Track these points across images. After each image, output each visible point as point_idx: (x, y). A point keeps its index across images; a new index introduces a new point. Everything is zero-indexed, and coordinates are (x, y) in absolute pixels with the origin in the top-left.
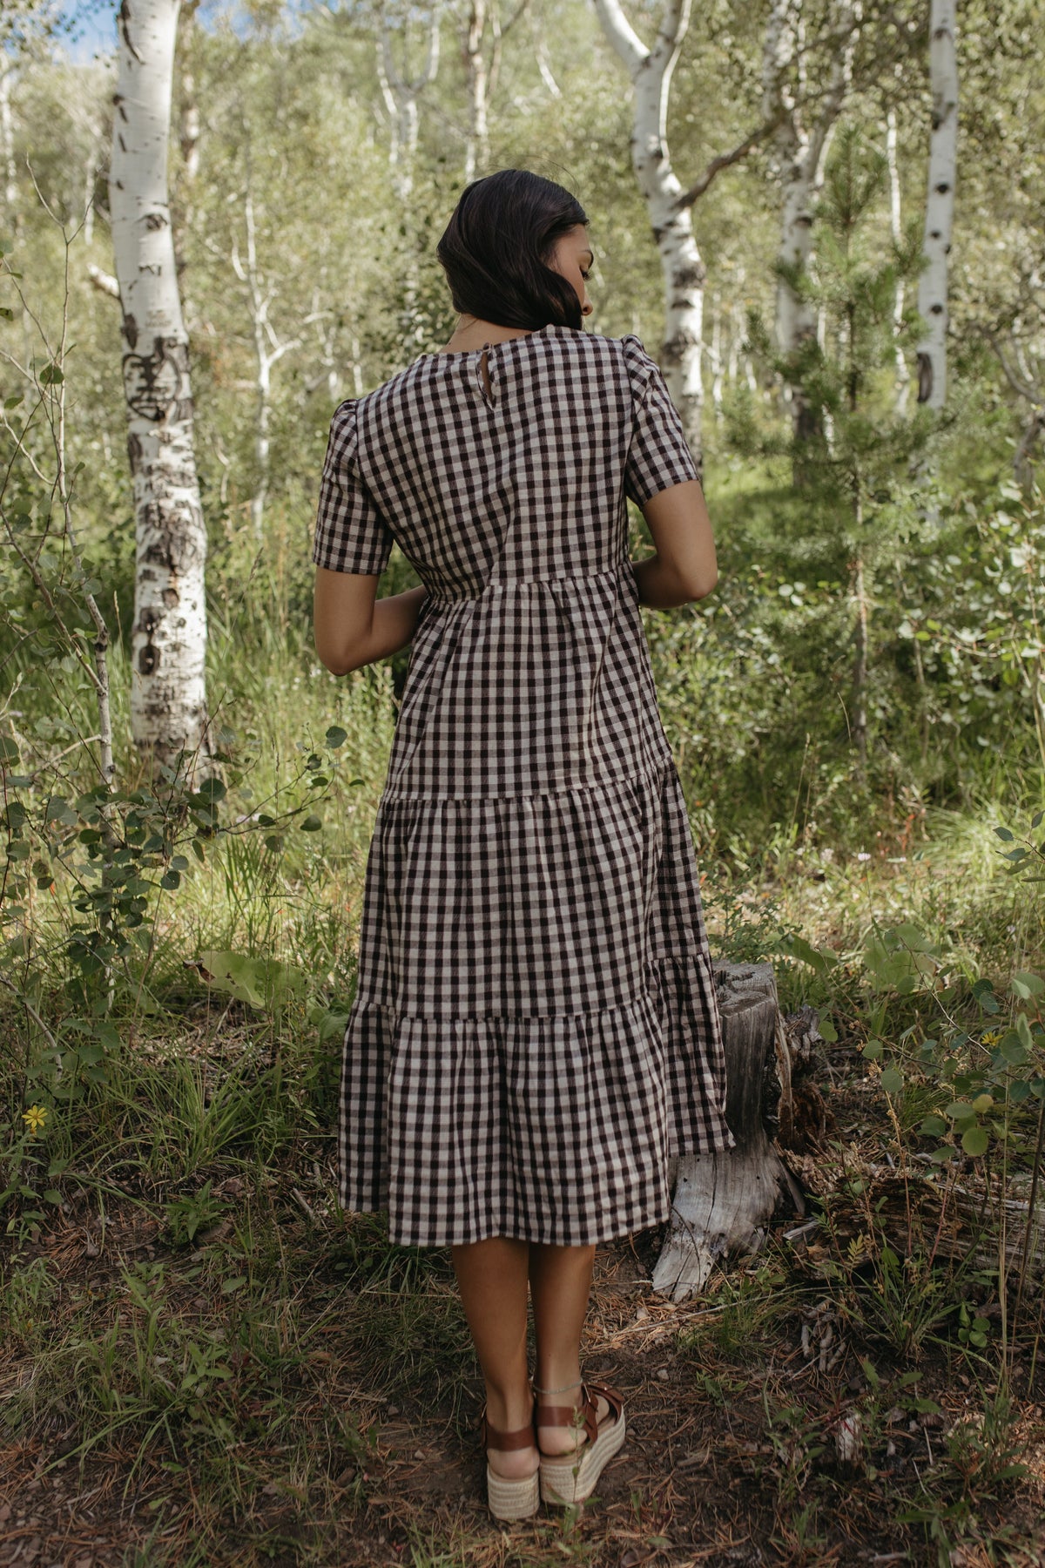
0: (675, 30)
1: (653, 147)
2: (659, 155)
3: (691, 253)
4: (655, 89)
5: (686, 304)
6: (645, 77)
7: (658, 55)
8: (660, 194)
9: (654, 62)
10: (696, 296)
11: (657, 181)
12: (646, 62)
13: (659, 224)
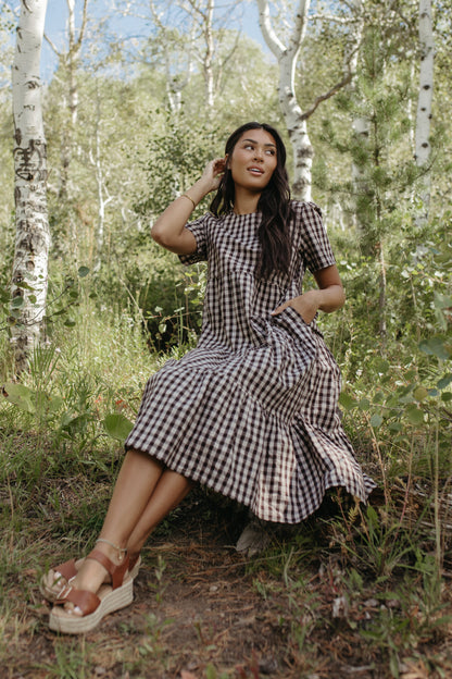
0: (299, 38)
1: (288, 92)
2: (291, 95)
3: (306, 141)
4: (289, 66)
5: (304, 165)
6: (285, 59)
7: (291, 50)
8: (292, 114)
9: (289, 53)
10: (309, 161)
11: (289, 109)
12: (285, 53)
13: (291, 128)
